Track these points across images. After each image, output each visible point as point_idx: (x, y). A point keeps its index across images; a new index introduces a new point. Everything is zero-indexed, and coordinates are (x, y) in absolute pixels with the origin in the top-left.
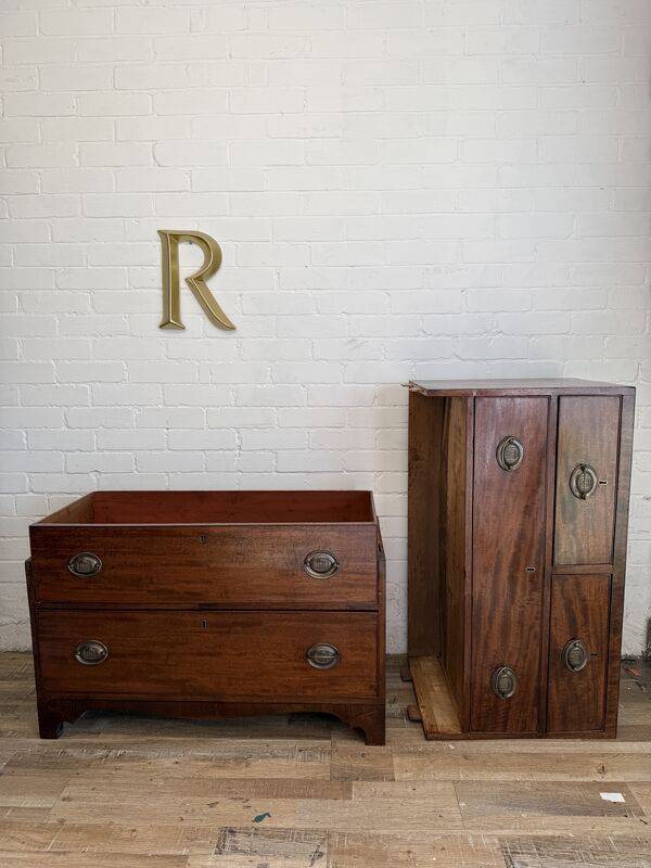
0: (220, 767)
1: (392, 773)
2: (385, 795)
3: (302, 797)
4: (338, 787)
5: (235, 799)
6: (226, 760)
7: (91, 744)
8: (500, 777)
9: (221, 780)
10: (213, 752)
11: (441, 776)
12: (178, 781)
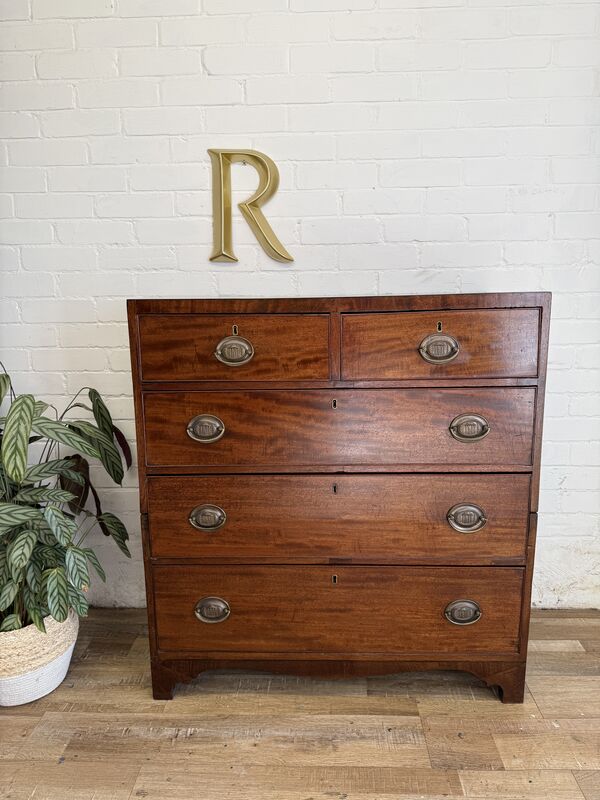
0: (304, 751)
1: (499, 759)
2: (499, 789)
3: (406, 791)
4: (444, 779)
5: (331, 794)
6: (310, 742)
7: (156, 720)
9: (310, 768)
10: (292, 731)
11: (556, 763)
12: (263, 769)
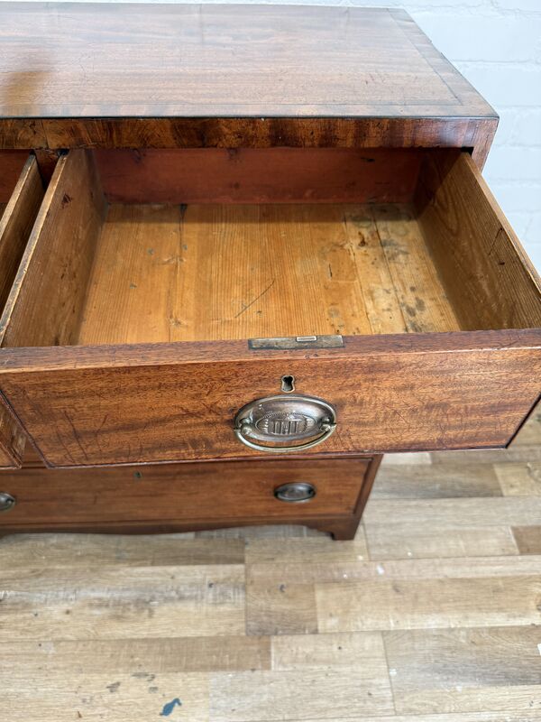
0: (118, 618)
1: (314, 619)
2: (309, 659)
3: (216, 668)
4: (255, 648)
5: (138, 675)
6: (126, 606)
8: (433, 622)
9: (122, 642)
10: (109, 590)
11: (370, 623)
12: (72, 646)
